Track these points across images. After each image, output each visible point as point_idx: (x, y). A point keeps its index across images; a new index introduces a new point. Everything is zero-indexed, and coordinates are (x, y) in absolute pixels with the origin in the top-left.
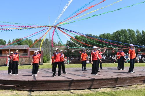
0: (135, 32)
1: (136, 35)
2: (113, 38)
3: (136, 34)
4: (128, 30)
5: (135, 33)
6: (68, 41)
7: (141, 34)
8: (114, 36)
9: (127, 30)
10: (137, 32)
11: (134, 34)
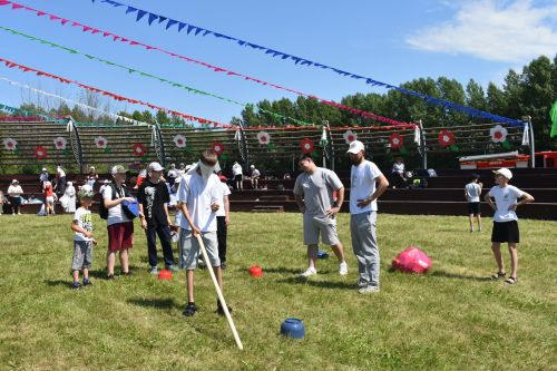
0: (465, 88)
1: (465, 100)
2: (389, 111)
3: (467, 96)
4: (440, 80)
5: (462, 92)
6: (234, 118)
7: (486, 95)
8: (389, 104)
9: (436, 80)
10: (473, 87)
11: (458, 96)
